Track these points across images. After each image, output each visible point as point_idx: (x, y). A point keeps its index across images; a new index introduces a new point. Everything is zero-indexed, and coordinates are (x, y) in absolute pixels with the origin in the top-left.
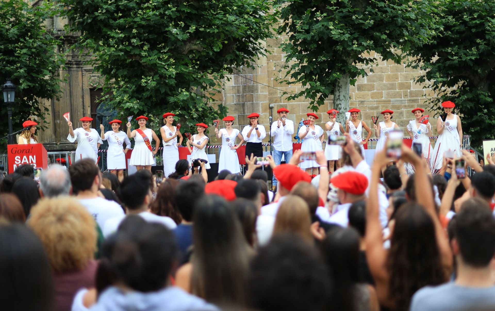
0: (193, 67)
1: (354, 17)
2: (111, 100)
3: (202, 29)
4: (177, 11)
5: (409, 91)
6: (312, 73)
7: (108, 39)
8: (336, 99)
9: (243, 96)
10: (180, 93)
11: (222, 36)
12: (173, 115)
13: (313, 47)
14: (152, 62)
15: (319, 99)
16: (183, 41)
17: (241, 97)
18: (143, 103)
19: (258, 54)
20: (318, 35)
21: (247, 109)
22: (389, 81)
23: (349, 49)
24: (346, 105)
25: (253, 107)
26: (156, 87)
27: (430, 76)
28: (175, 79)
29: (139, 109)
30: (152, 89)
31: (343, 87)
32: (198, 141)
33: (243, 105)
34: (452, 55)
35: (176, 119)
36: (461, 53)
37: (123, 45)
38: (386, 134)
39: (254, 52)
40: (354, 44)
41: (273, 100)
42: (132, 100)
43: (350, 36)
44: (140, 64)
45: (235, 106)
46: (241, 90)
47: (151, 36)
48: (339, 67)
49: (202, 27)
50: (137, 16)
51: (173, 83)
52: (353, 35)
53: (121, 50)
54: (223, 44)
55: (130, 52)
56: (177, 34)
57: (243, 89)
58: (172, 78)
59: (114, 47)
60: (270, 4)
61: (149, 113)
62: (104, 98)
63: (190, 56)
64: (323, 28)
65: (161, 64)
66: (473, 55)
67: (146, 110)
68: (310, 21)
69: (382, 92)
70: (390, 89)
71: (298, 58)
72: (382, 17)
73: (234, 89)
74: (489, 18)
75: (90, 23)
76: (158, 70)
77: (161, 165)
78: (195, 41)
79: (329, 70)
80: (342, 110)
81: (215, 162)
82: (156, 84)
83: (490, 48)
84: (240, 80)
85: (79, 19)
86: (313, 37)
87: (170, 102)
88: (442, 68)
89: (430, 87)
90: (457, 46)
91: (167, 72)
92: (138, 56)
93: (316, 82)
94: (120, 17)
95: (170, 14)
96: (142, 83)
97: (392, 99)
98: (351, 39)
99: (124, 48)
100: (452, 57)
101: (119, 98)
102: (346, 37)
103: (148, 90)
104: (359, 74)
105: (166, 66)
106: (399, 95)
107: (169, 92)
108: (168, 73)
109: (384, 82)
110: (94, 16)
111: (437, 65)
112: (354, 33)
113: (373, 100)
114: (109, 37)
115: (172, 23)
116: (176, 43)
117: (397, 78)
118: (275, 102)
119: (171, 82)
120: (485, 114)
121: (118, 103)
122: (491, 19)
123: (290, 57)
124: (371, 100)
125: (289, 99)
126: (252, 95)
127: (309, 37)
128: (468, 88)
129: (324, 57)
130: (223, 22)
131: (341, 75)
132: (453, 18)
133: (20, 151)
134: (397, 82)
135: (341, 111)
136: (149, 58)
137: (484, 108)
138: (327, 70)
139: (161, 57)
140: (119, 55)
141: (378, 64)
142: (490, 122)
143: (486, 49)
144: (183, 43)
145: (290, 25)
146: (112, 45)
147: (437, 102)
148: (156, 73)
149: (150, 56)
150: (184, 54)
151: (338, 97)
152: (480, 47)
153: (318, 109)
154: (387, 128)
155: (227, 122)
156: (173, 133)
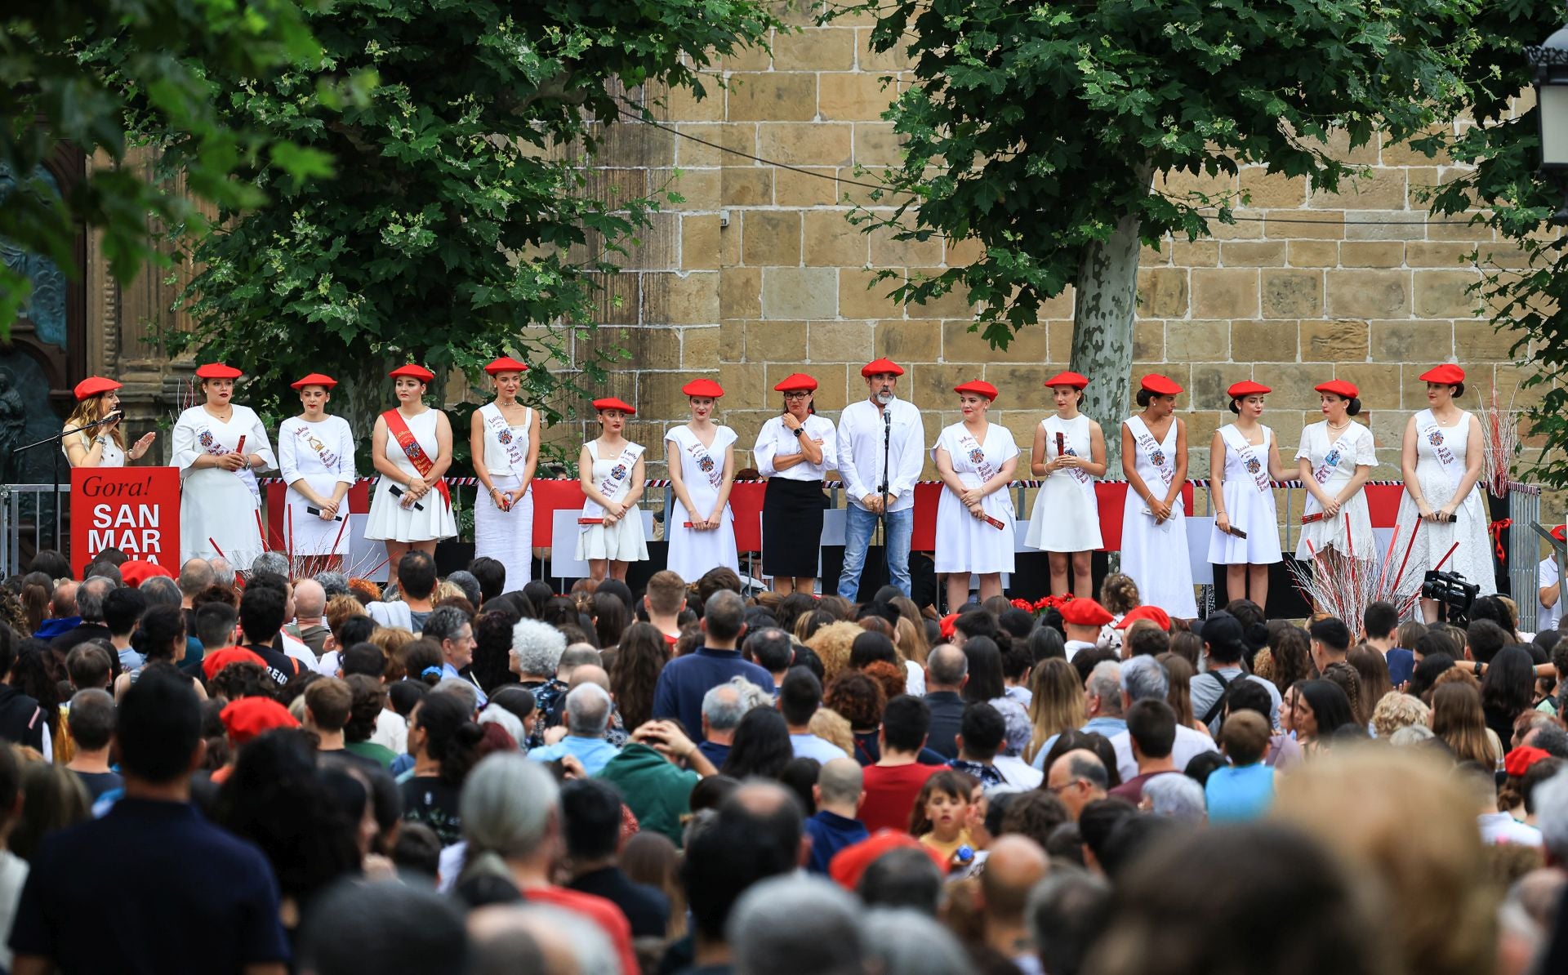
1: (1169, 29)
3: (605, 42)
8: (1085, 308)
13: (1009, 120)
15: (1016, 301)
23: (1147, 143)
26: (429, 249)
28: (503, 222)
29: (358, 327)
30: (418, 257)
31: (1115, 267)
32: (615, 464)
38: (1253, 465)
40: (1167, 129)
42: (344, 295)
43: (1150, 98)
44: (373, 162)
48: (1105, 194)
51: (494, 237)
52: (1162, 95)
55: (342, 118)
58: (495, 220)
65: (457, 167)
68: (1005, 16)
71: (952, 154)
72: (1270, 35)
76: (441, 187)
80: (1107, 352)
82: (436, 241)
86: (1012, 83)
87: (473, 303)
91: (478, 200)
93: (1015, 255)
98: (1155, 110)
102: (1135, 101)
103: (400, 258)
104: (1178, 226)
105: (479, 176)
108: (483, 205)
112: (1167, 81)
115: (505, 21)
119: (489, 233)
123: (919, 150)
125: (900, 295)
126: (641, 172)
127: (997, 83)
129: (1049, 160)
133: (109, 489)
135: (1100, 357)
139: (460, 144)
146: (285, 93)
151: (1092, 304)
153: (1012, 339)
154: (1251, 448)
155: (698, 402)
156: (512, 433)
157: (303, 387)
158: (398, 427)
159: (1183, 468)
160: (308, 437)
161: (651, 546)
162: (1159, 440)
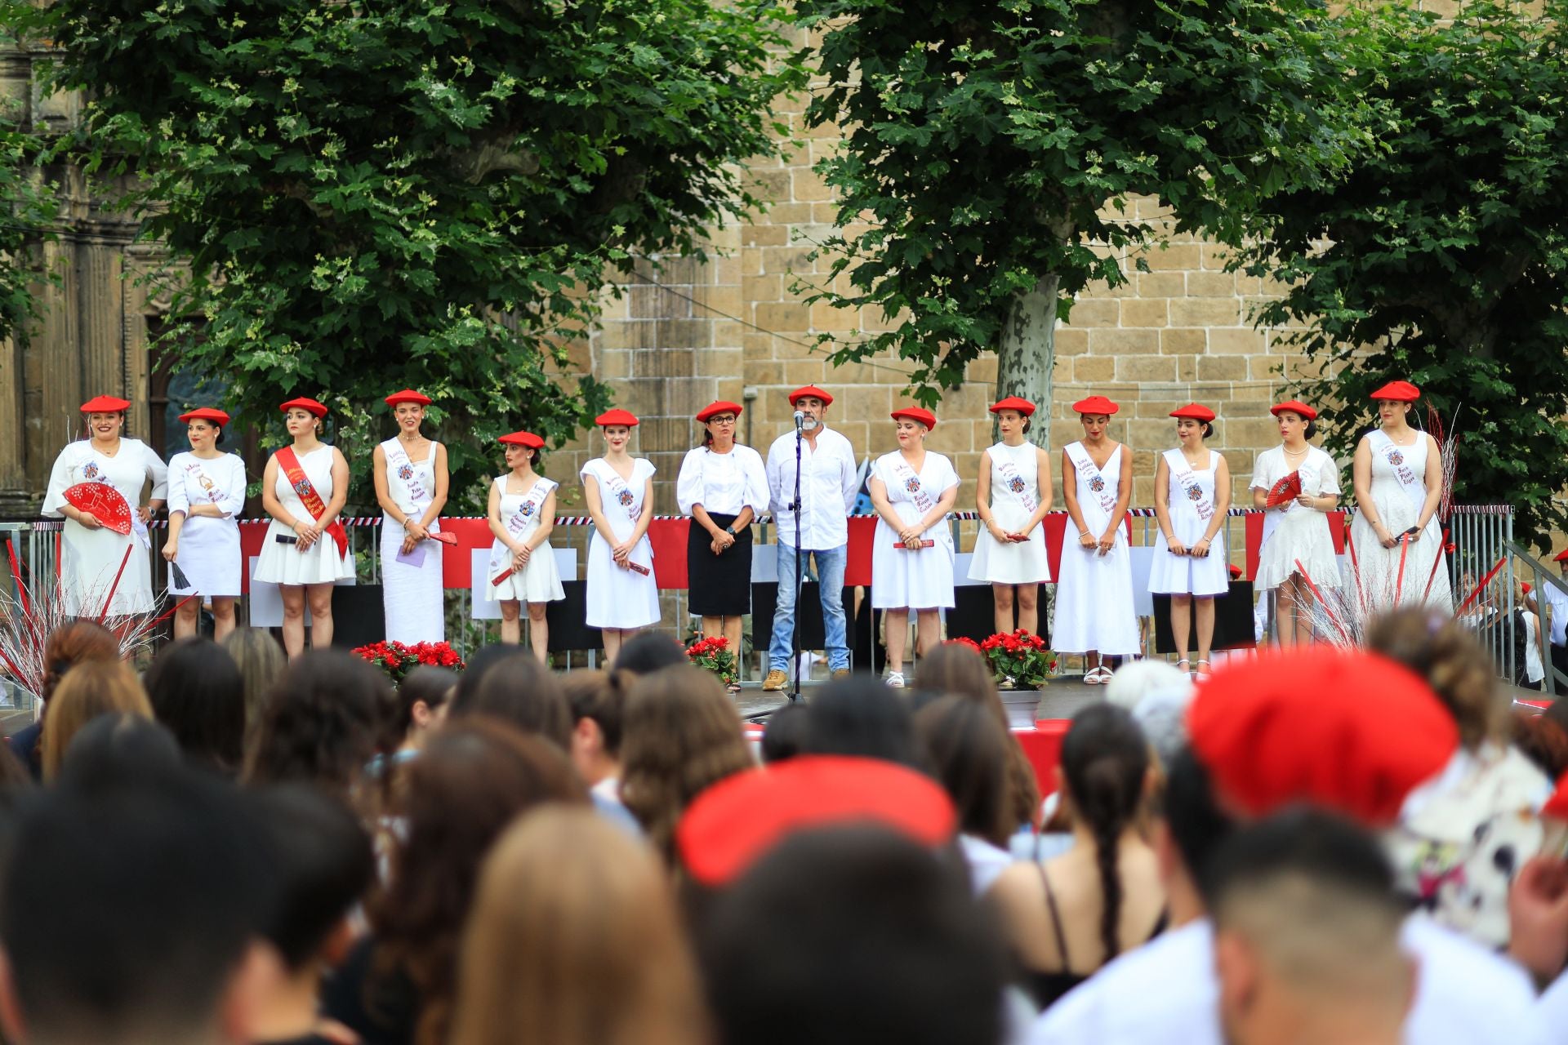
0: (504, 230)
1: (1091, 68)
2: (200, 341)
3: (537, 93)
4: (449, 18)
5: (1198, 357)
6: (926, 268)
7: (191, 116)
8: (1007, 363)
9: (658, 357)
10: (452, 322)
11: (611, 121)
12: (422, 403)
13: (935, 174)
14: (352, 205)
15: (943, 362)
16: (468, 131)
17: (651, 358)
18: (315, 356)
19: (722, 209)
20: (957, 129)
21: (672, 398)
22: (1134, 324)
23: (1070, 182)
24: (1042, 386)
25: (690, 394)
26: (363, 296)
27: (1303, 302)
28: (436, 267)
29: (299, 375)
30: (350, 304)
32: (523, 500)
33: (659, 386)
34: (1388, 234)
35: (436, 416)
36: (1419, 224)
37: (246, 136)
38: (1195, 492)
39: (707, 203)
40: (1091, 165)
41: (755, 375)
42: (275, 342)
43: (1074, 134)
44: (307, 214)
45: (631, 388)
46: (653, 334)
47: (351, 113)
48: (1025, 248)
49: (538, 84)
50: (300, 34)
51: (427, 283)
52: (1086, 134)
53: (238, 157)
54: (610, 155)
55: (271, 164)
56: (449, 105)
57: (658, 333)
58: (425, 265)
59: (213, 142)
60: (769, 40)
61: (336, 391)
62: (171, 334)
63: (493, 191)
64: (978, 103)
65: (386, 212)
66: (1460, 233)
67: (324, 379)
68: (929, 79)
69: (1111, 360)
70: (1138, 350)
71: (881, 210)
72: (1190, 74)
73: (629, 333)
74: (1518, 110)
75: (129, 52)
76: (374, 234)
77: (375, 582)
78: (511, 136)
79: (984, 261)
81: (574, 578)
82: (367, 285)
83: (1516, 214)
84: (651, 303)
85: (86, 34)
86: (937, 136)
87: (413, 353)
88: (1347, 277)
89: (1296, 340)
90: (1404, 203)
91: (405, 243)
92: (300, 182)
93: (943, 300)
94: (240, 35)
95: (422, 31)
96: (315, 281)
97: (1141, 385)
98: (1077, 147)
99: (251, 147)
100: (1389, 238)
101: (225, 333)
102: (1060, 138)
103: (335, 306)
104: (1098, 275)
105: (405, 219)
106: (1166, 371)
107: (412, 319)
108: (409, 248)
109: (1120, 327)
110: (140, 28)
111: (1334, 265)
112: (1088, 127)
113: (1080, 385)
114: (197, 105)
115: (429, 64)
116: (441, 139)
117: (1162, 316)
118: (763, 381)
119: (421, 278)
120: (1488, 438)
121: (223, 352)
122: (1525, 113)
123: (849, 208)
124: (1074, 383)
125: (839, 359)
126: (690, 353)
127: (922, 137)
128: (1431, 349)
129: (974, 209)
130: (614, 68)
131: (1033, 278)
132: (1394, 107)
134: (1160, 330)
136: (342, 188)
137: (1488, 418)
138: (979, 260)
139: (387, 188)
140: (232, 175)
141: (1166, 242)
142: (1502, 465)
143: (1505, 215)
144: (467, 141)
145: (852, 97)
146: (206, 135)
147: (1319, 393)
148: (366, 247)
149: (346, 184)
150: (468, 184)
151: (1014, 359)
152: (1483, 207)
153: (940, 399)
154: (1195, 473)
155: (612, 432)
156: (413, 469)
157: (188, 419)
158: (290, 464)
159: (1125, 495)
160: (199, 474)
161: (566, 585)
162: (1100, 466)
